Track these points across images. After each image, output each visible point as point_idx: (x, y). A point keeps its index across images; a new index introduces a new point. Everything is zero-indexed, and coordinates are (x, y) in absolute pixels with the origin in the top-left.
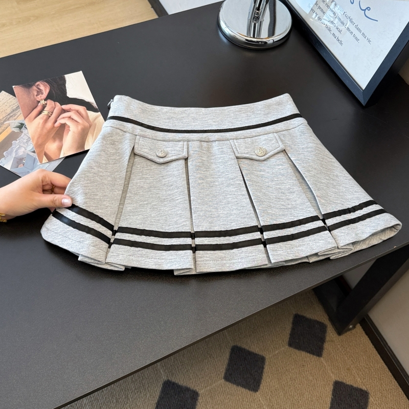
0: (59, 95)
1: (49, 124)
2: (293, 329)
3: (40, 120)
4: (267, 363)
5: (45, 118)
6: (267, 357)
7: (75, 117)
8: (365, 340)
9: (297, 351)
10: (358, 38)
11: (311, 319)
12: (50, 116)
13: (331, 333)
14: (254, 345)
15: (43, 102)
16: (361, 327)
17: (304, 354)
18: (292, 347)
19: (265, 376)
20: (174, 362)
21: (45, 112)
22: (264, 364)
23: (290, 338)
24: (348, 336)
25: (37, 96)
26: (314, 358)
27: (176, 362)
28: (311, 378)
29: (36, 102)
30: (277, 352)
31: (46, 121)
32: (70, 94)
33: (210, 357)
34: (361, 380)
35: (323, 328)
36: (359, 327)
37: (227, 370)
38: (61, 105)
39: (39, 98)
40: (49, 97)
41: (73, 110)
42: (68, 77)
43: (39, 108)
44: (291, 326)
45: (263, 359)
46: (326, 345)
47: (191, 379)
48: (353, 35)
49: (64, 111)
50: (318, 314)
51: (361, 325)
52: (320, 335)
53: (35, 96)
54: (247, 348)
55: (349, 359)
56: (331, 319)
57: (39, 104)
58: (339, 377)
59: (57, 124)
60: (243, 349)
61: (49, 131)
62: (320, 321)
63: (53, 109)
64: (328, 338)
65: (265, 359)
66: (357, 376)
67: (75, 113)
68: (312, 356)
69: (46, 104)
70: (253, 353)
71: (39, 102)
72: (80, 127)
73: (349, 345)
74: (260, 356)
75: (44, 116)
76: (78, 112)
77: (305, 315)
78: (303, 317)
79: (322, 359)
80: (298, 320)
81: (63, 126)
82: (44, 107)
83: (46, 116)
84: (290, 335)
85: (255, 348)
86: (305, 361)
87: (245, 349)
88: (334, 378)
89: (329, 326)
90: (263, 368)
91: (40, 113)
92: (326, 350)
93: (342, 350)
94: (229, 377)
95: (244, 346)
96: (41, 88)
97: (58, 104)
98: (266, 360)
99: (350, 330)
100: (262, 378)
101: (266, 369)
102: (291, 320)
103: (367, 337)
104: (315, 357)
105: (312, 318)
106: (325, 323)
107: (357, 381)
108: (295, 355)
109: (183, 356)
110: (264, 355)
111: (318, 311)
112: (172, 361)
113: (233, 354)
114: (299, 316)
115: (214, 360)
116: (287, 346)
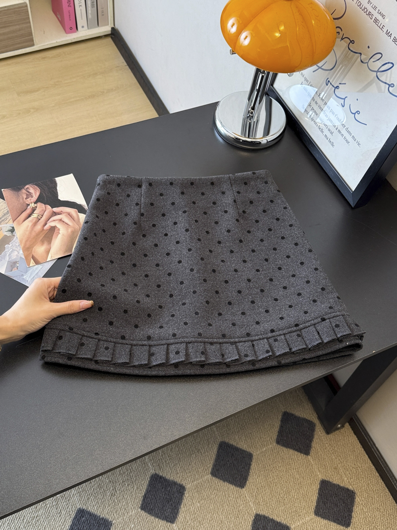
0: (50, 198)
1: (39, 227)
2: (281, 427)
3: (28, 223)
4: (254, 461)
5: (34, 221)
6: (254, 454)
7: (66, 219)
8: (353, 439)
9: (285, 449)
11: (299, 417)
12: (39, 219)
13: (319, 431)
14: (242, 441)
15: (33, 205)
18: (279, 445)
19: (251, 472)
21: (35, 215)
22: (251, 461)
23: (278, 436)
24: (336, 435)
27: (164, 456)
28: (297, 476)
29: (25, 205)
30: (265, 449)
31: (35, 224)
33: (198, 451)
34: (348, 479)
35: (312, 426)
36: (347, 425)
37: (215, 466)
41: (64, 213)
43: (28, 211)
44: (279, 423)
45: (250, 456)
46: (314, 444)
47: (178, 473)
49: (55, 214)
50: (307, 412)
51: (350, 425)
52: (308, 433)
54: (235, 444)
55: (336, 459)
56: (319, 418)
57: (29, 207)
58: (325, 476)
59: (46, 227)
60: (230, 445)
62: (309, 419)
63: (43, 212)
64: (316, 437)
65: (252, 456)
66: (343, 475)
67: (66, 216)
68: (299, 454)
69: (36, 207)
70: (241, 449)
71: (28, 205)
73: (337, 444)
74: (247, 452)
76: (69, 214)
78: (292, 415)
79: (309, 457)
80: (287, 418)
82: (34, 210)
83: (35, 219)
84: (278, 432)
85: (243, 445)
86: (292, 459)
88: (321, 477)
89: (317, 425)
90: (250, 465)
91: (29, 215)
92: (313, 448)
93: (330, 449)
94: (215, 473)
95: (232, 442)
96: (30, 191)
98: (254, 457)
99: (338, 429)
100: (249, 474)
101: (253, 465)
102: (280, 417)
103: (355, 436)
104: (303, 455)
106: (313, 421)
107: (343, 480)
108: (283, 453)
109: (171, 450)
110: (251, 452)
111: (307, 409)
112: (160, 455)
113: (221, 450)
114: (288, 413)
115: (202, 455)
116: (275, 444)
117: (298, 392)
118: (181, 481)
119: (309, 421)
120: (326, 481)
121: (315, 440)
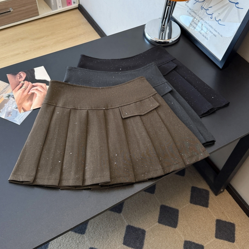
0: (31, 78)
1: (26, 93)
2: (192, 194)
3: (20, 91)
4: (180, 213)
5: (23, 90)
6: (179, 210)
7: (40, 89)
8: (230, 197)
9: (195, 206)
11: (200, 189)
12: (26, 89)
13: (212, 195)
14: (172, 204)
16: (227, 191)
17: (199, 206)
18: (192, 203)
19: (179, 219)
20: (131, 215)
21: (23, 87)
23: (191, 199)
24: (221, 196)
26: (204, 208)
28: (204, 219)
29: (19, 82)
30: (184, 206)
33: (150, 211)
34: (230, 218)
35: (207, 193)
36: (225, 190)
37: (159, 218)
38: (32, 83)
39: (20, 80)
41: (39, 86)
43: (20, 85)
44: (190, 193)
45: (177, 211)
46: (210, 202)
47: (140, 224)
49: (34, 86)
50: (203, 186)
51: (227, 190)
52: (206, 196)
53: (18, 79)
54: (169, 206)
55: (222, 208)
56: (211, 188)
57: (21, 83)
58: (218, 217)
59: (30, 93)
61: (25, 97)
62: (205, 189)
63: (27, 86)
64: (210, 198)
66: (228, 216)
67: (40, 87)
69: (24, 83)
70: (172, 208)
71: (20, 82)
72: (42, 94)
73: (222, 200)
75: (23, 89)
76: (41, 86)
77: (197, 186)
78: (197, 188)
79: (208, 208)
80: (194, 189)
81: (33, 94)
82: (23, 84)
84: (190, 197)
85: (173, 206)
86: (199, 210)
87: (167, 206)
88: (216, 218)
89: (210, 191)
90: (178, 215)
91: (21, 87)
92: (210, 204)
93: (219, 203)
94: (160, 221)
96: (21, 75)
97: (30, 83)
98: (179, 211)
99: (221, 192)
100: (178, 221)
101: (180, 216)
102: (190, 189)
103: (230, 195)
106: (208, 190)
107: (228, 219)
108: (194, 208)
110: (178, 209)
113: (162, 209)
114: (194, 187)
115: (152, 213)
116: (189, 203)
118: (143, 227)
120: (219, 220)
121: (210, 199)
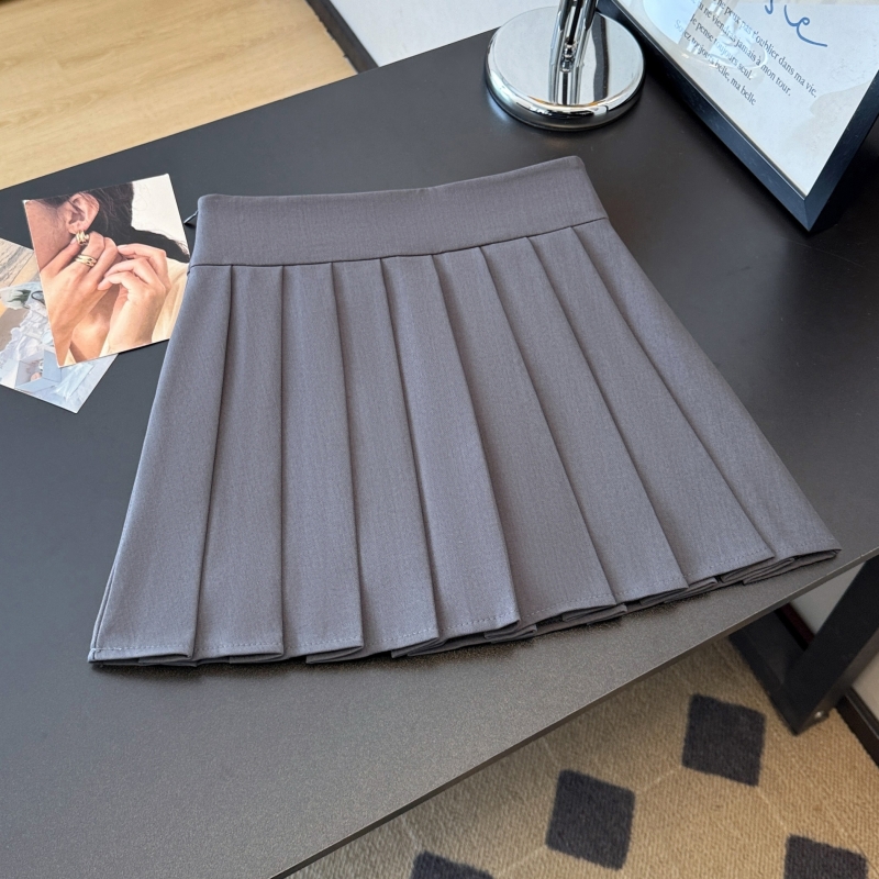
0: (116, 224)
1: (88, 284)
2: (691, 728)
4: (638, 806)
5: (81, 271)
6: (638, 792)
7: (142, 271)
8: (851, 742)
9: (702, 775)
10: (788, 85)
11: (728, 704)
12: (91, 267)
13: (775, 731)
14: (608, 767)
15: (81, 237)
16: (840, 717)
17: (718, 781)
18: (691, 767)
19: (635, 833)
20: (437, 812)
21: (83, 259)
22: (633, 809)
23: (685, 748)
24: (812, 737)
25: (70, 222)
26: (741, 789)
27: (440, 813)
28: (736, 833)
29: (67, 236)
30: (659, 779)
31: (82, 277)
32: (139, 222)
33: (514, 798)
34: (846, 831)
35: (756, 720)
36: (834, 713)
37: (553, 825)
38: (117, 245)
39: (74, 227)
40: (96, 226)
41: (140, 256)
42: (138, 185)
43: (72, 249)
44: (686, 720)
45: (627, 798)
46: (765, 760)
47: (475, 848)
48: (776, 79)
49: (121, 257)
50: (743, 692)
51: (840, 712)
52: (750, 738)
53: (67, 224)
54: (593, 774)
55: (816, 787)
56: (776, 702)
57: (74, 240)
58: (797, 827)
59: (103, 285)
60: (584, 777)
61: (86, 299)
62: (750, 706)
63: (98, 253)
64: (768, 744)
65: (634, 798)
66: (837, 823)
67: (141, 262)
68: (735, 784)
69: (87, 241)
70: (607, 785)
71: (73, 236)
73: (816, 755)
74: (623, 790)
75: (79, 267)
76: (148, 259)
77: (715, 696)
78: (712, 701)
79: (758, 789)
80: (701, 708)
81: (115, 289)
82: (82, 247)
83: (84, 266)
84: (686, 740)
85: (611, 775)
86: (720, 796)
87: (588, 778)
88: (788, 830)
89: (768, 717)
90: (630, 816)
91: (73, 259)
92: (765, 770)
93: (801, 767)
94: (556, 840)
95: (587, 771)
96: (80, 207)
97: (111, 242)
98: (637, 798)
99: (817, 721)
100: (629, 838)
101: (637, 817)
102: (686, 708)
103: (853, 736)
104: (743, 785)
105: (730, 702)
106: (760, 711)
107: (837, 834)
108: (699, 785)
109: (455, 799)
110: (630, 789)
111: (743, 686)
112: (433, 811)
113: (564, 789)
114: (702, 698)
115: (523, 803)
116: (680, 767)
117: (719, 650)
118: (483, 864)
119: (750, 711)
120: (799, 838)
121: (766, 751)
